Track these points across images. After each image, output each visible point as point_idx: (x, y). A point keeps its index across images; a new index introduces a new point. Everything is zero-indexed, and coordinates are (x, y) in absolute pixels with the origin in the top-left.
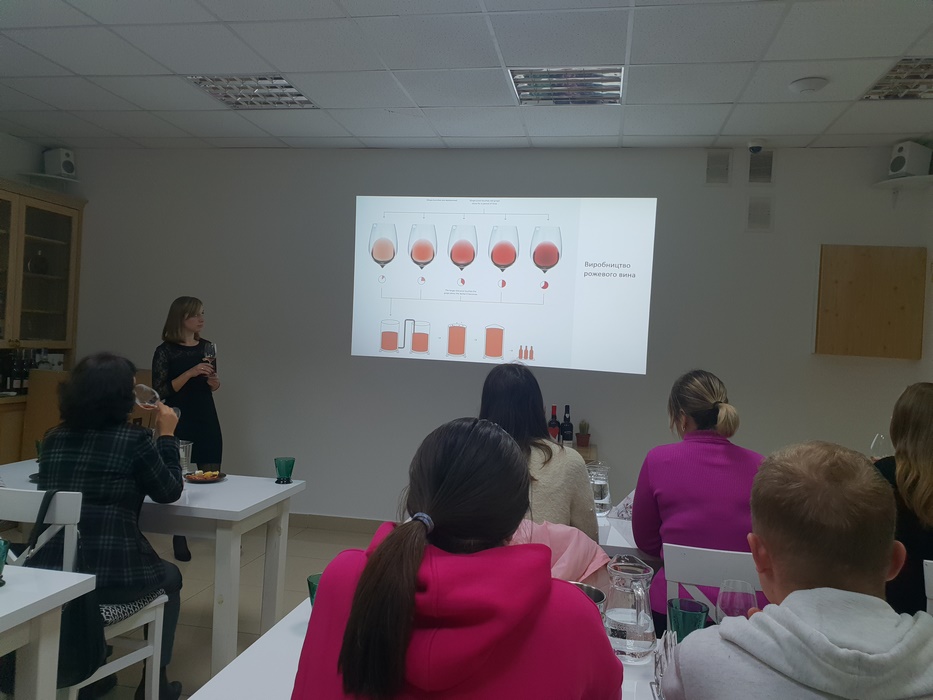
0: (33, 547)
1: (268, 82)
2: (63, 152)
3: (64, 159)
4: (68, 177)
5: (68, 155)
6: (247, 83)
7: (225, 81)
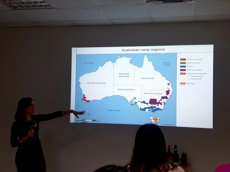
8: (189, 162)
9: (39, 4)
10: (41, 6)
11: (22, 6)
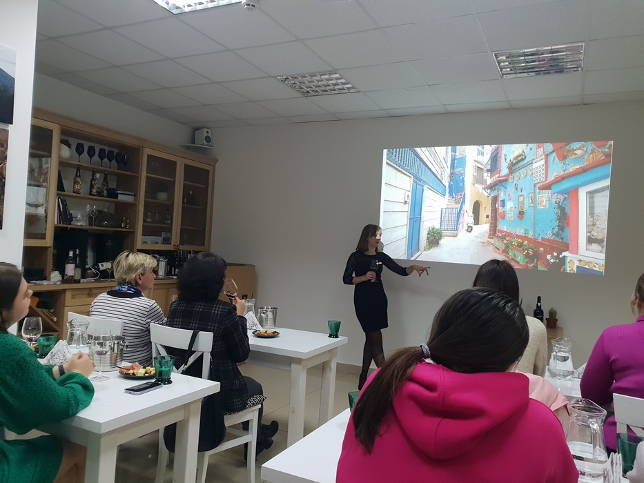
0: (186, 364)
1: (327, 77)
2: (205, 130)
3: (205, 135)
4: (208, 145)
5: (207, 132)
6: (314, 78)
7: (300, 78)
8: (559, 324)
9: (340, 87)
10: (343, 89)
11: (317, 91)
